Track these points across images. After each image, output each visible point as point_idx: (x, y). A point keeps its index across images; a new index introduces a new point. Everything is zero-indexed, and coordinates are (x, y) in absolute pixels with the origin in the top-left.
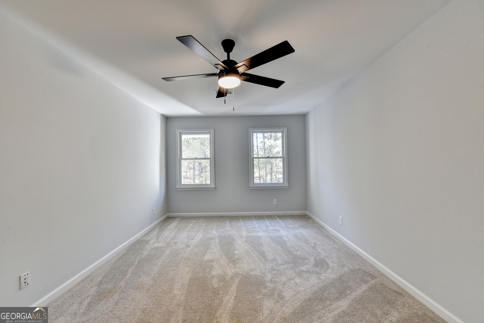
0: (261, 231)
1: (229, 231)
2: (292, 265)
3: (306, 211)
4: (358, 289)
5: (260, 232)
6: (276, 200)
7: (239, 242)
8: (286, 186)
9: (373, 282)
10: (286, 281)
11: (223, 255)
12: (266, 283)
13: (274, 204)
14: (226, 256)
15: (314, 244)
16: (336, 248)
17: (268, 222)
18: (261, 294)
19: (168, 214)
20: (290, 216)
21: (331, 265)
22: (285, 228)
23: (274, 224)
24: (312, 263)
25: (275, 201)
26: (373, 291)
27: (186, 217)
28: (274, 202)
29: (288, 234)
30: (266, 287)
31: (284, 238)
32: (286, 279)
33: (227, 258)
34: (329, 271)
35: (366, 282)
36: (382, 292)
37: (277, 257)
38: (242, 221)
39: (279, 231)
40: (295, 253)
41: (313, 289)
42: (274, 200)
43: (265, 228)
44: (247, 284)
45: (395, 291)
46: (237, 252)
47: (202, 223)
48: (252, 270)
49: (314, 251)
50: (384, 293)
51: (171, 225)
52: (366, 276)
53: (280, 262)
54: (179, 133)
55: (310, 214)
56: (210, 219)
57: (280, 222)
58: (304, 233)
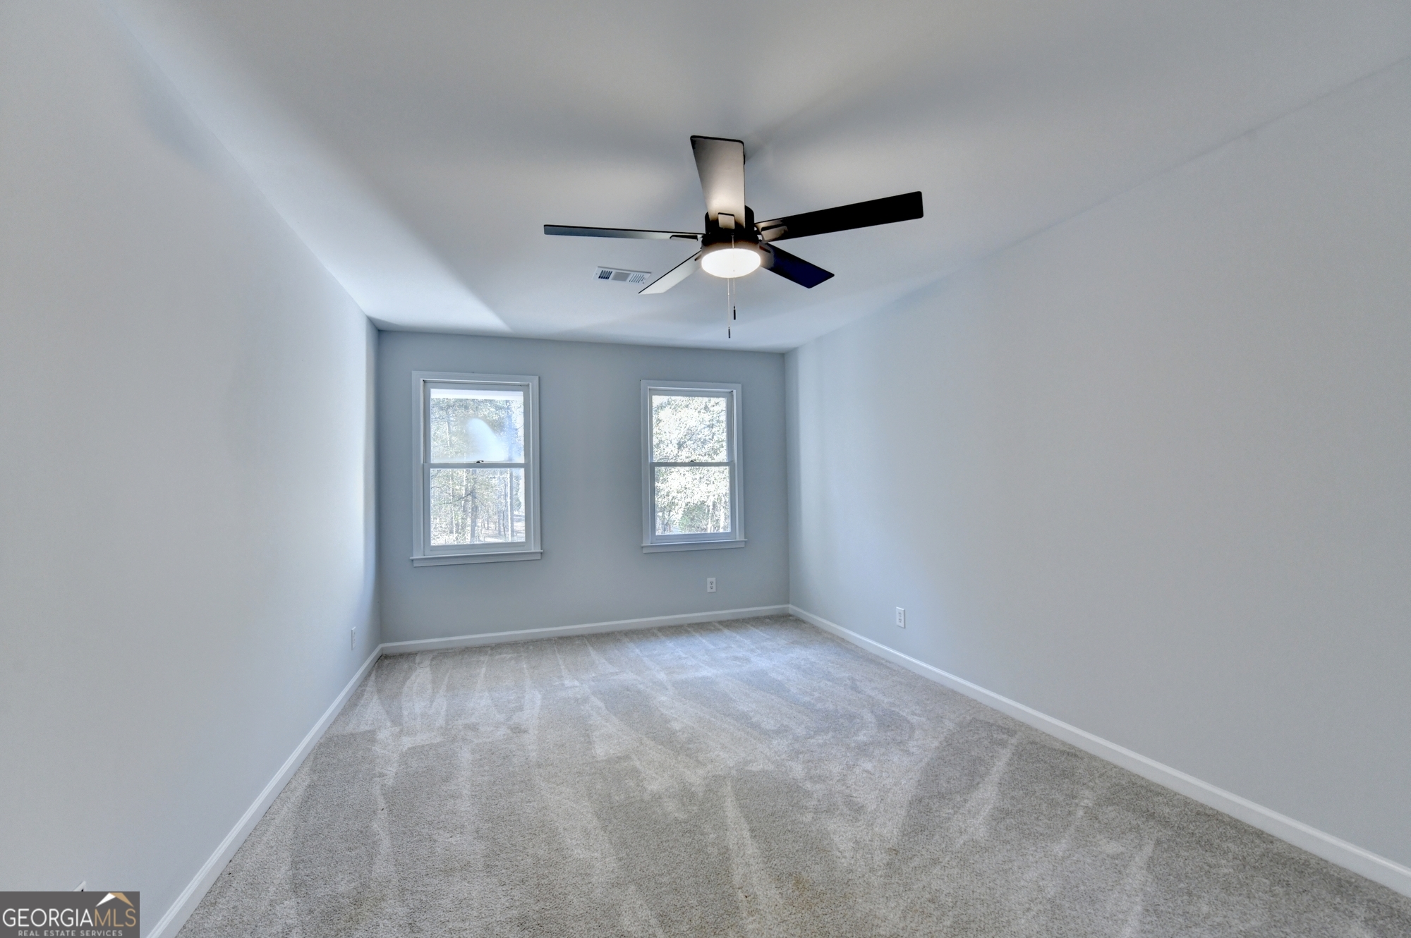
0: (701, 664)
1: (612, 674)
2: (831, 734)
3: (788, 603)
4: (995, 760)
5: (701, 667)
6: (713, 579)
7: (663, 698)
8: (738, 540)
9: (1014, 741)
10: (845, 772)
11: (645, 739)
12: (801, 785)
13: (709, 590)
14: (654, 739)
15: (850, 680)
16: (901, 683)
17: (704, 641)
18: (808, 810)
19: (381, 646)
20: (749, 619)
21: (915, 721)
22: (759, 652)
23: (725, 645)
24: (871, 722)
25: (711, 583)
26: (1024, 758)
27: (447, 649)
28: (709, 586)
29: (774, 665)
30: (808, 794)
31: (773, 675)
32: (841, 767)
33: (662, 744)
34: (918, 733)
35: (1003, 744)
36: (1042, 758)
37: (785, 723)
38: (631, 645)
39: (748, 660)
40: (819, 706)
41: (910, 777)
42: (709, 580)
43: (706, 657)
44: (757, 795)
45: (1063, 752)
46: (676, 726)
47: (513, 662)
48: (746, 763)
49: (861, 696)
50: (1047, 759)
51: (413, 677)
52: (995, 732)
53: (801, 731)
54: (422, 383)
55: (800, 610)
56: (531, 648)
57: (735, 637)
58: (813, 659)
